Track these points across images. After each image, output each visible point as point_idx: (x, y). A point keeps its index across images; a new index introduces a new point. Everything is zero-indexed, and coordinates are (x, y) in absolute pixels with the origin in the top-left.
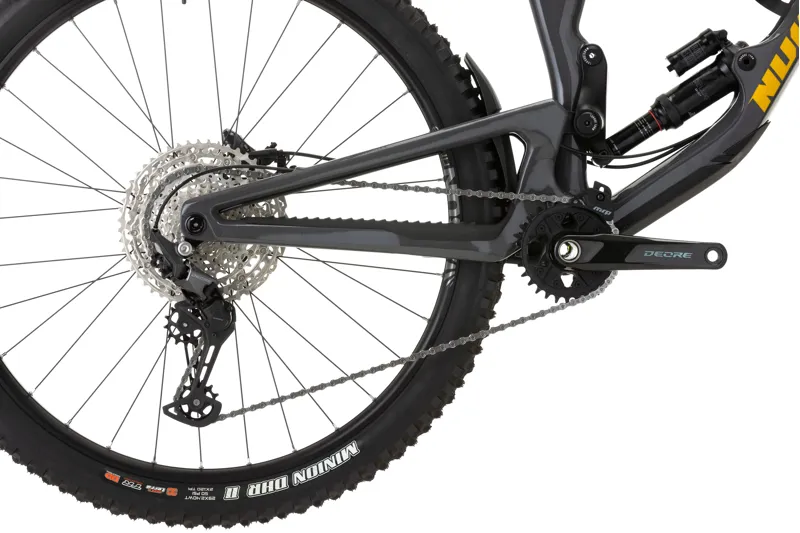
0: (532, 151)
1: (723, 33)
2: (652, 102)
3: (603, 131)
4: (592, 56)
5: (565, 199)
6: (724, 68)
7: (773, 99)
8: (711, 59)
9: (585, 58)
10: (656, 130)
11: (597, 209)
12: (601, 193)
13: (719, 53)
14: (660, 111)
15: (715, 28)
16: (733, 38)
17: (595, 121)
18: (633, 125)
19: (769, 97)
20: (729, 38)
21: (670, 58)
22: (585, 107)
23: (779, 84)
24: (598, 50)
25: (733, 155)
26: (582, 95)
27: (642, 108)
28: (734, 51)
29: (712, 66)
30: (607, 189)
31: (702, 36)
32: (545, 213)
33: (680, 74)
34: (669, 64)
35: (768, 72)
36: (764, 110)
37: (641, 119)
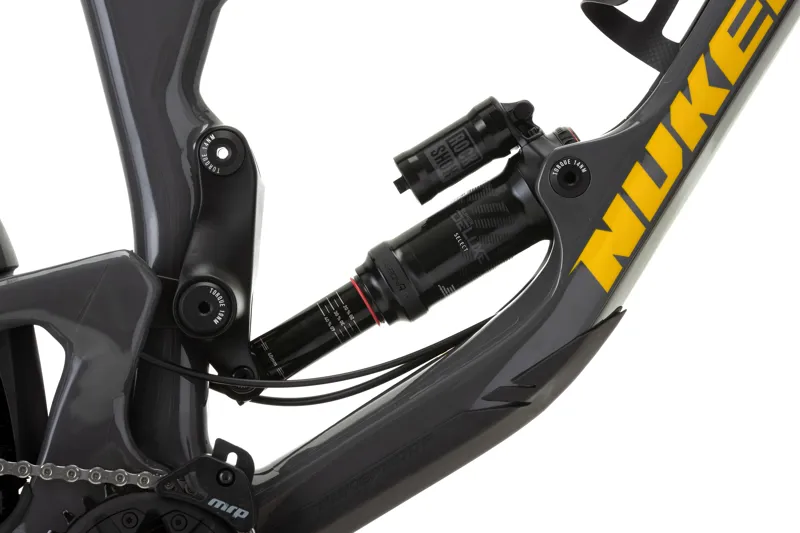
0: (76, 366)
1: (524, 110)
2: (361, 259)
3: (244, 322)
4: (223, 153)
5: (145, 480)
6: (521, 191)
7: (628, 264)
8: (496, 167)
9: (205, 157)
10: (366, 324)
11: (216, 503)
12: (229, 468)
13: (514, 151)
14: (374, 283)
15: (507, 97)
16: (546, 121)
17: (222, 303)
18: (313, 311)
19: (620, 259)
20: (537, 119)
21: (401, 161)
22: (202, 271)
23: (641, 229)
24: (236, 141)
25: (535, 388)
26: (195, 243)
27: (336, 272)
28: (545, 152)
29: (495, 183)
30: (245, 458)
31: (475, 115)
32: (96, 512)
33: (424, 197)
34: (398, 175)
35: (618, 200)
36: (607, 286)
37: (333, 297)
